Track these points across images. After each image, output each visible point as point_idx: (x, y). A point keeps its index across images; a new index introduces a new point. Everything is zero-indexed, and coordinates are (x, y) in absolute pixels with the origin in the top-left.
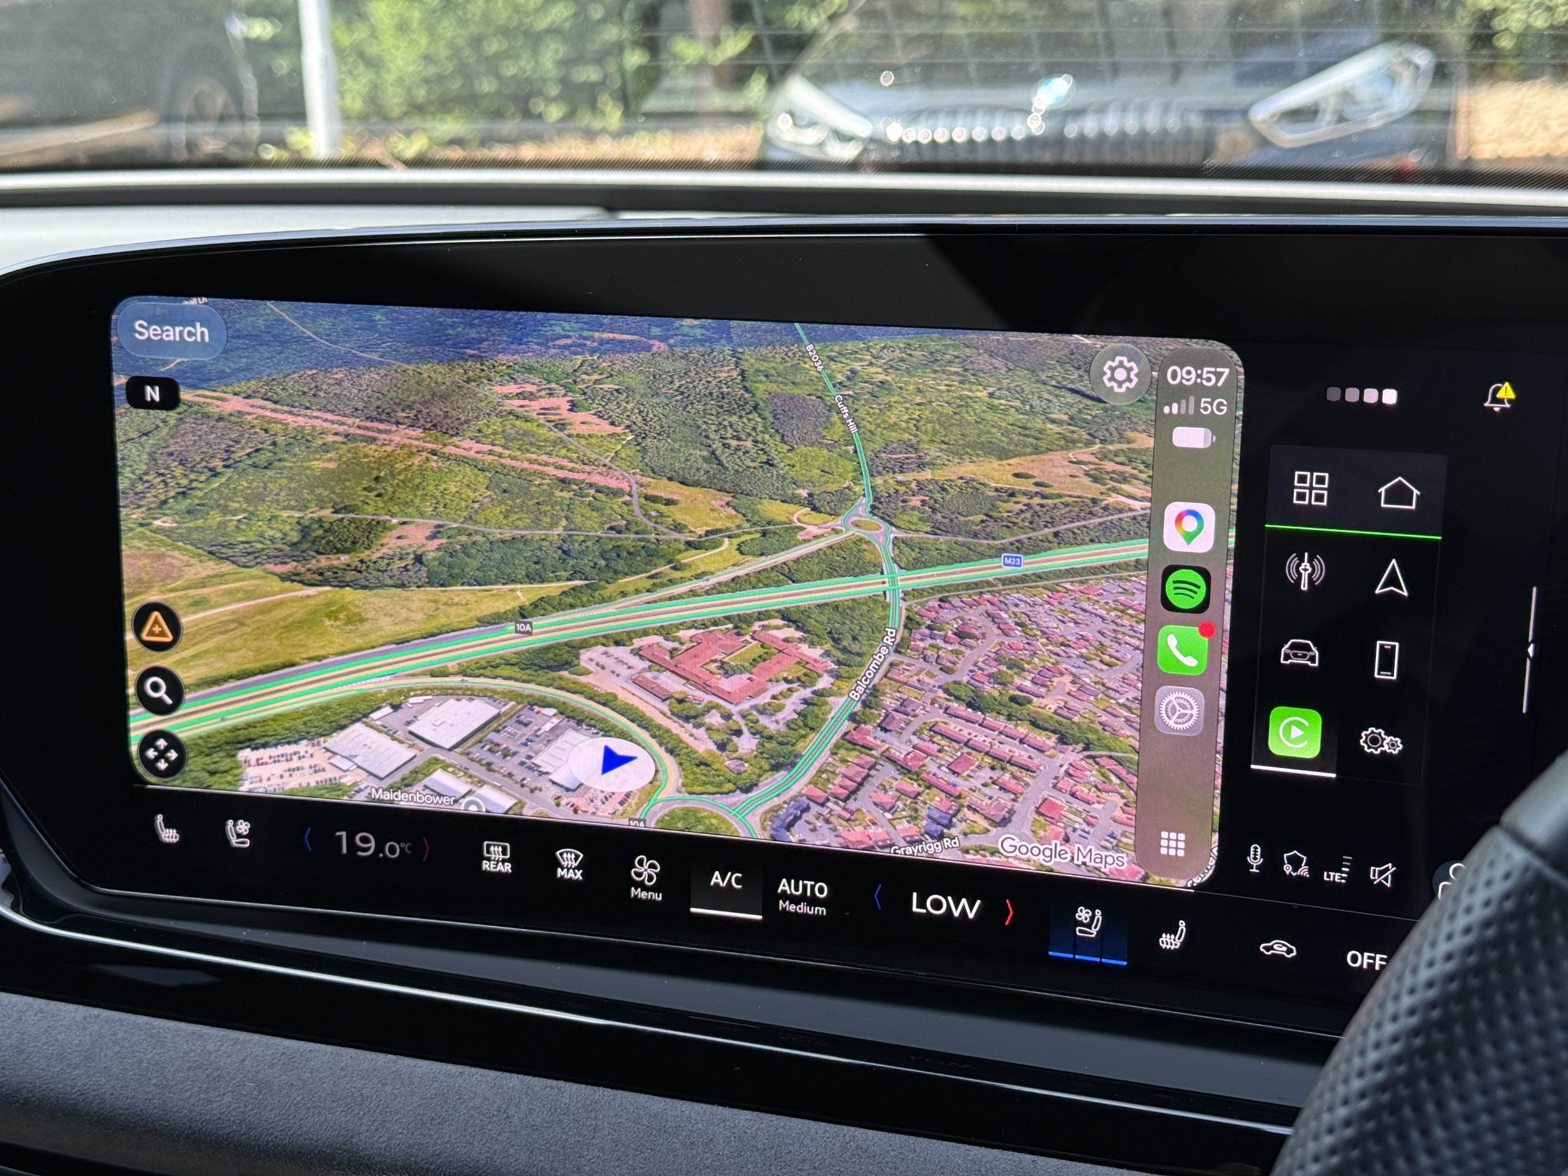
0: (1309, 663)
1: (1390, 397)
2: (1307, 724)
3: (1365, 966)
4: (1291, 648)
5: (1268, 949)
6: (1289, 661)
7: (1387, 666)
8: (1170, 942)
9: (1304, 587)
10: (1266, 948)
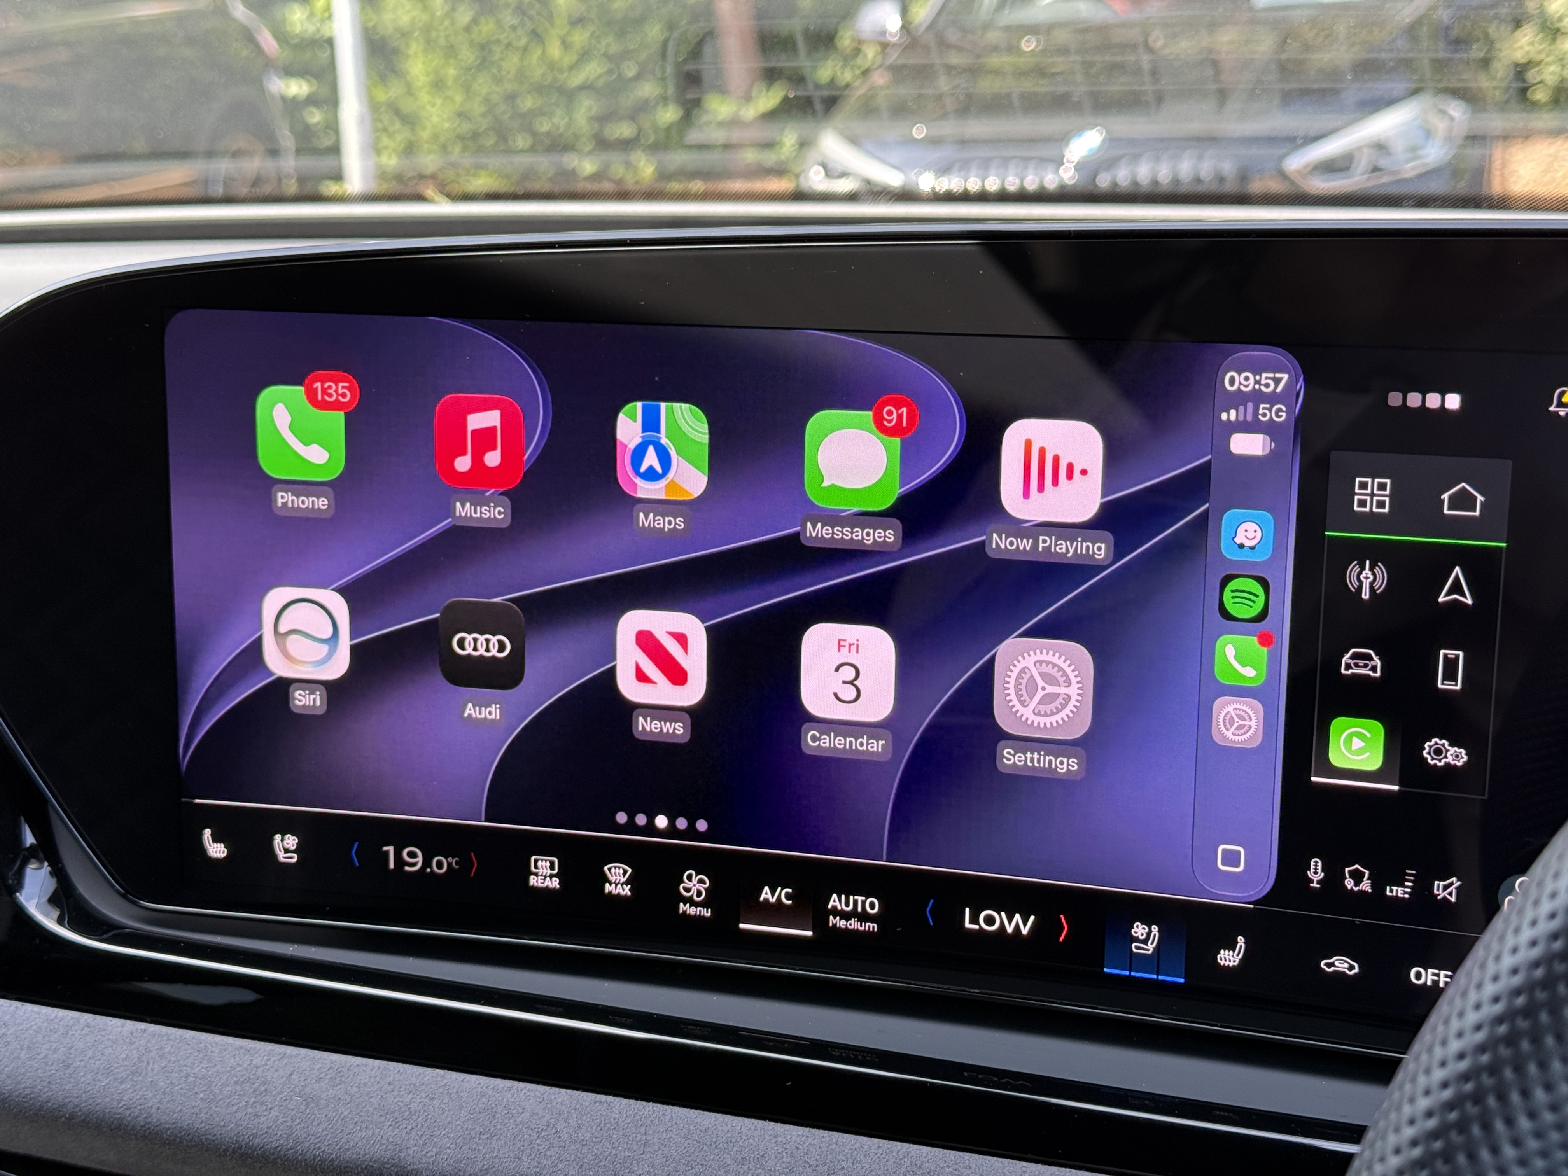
0: (1371, 673)
1: (1453, 401)
2: (1368, 735)
3: (1429, 983)
4: (1352, 657)
5: (1329, 965)
6: (1351, 671)
7: (1450, 675)
8: (1228, 958)
9: (1366, 595)
10: (1326, 964)
